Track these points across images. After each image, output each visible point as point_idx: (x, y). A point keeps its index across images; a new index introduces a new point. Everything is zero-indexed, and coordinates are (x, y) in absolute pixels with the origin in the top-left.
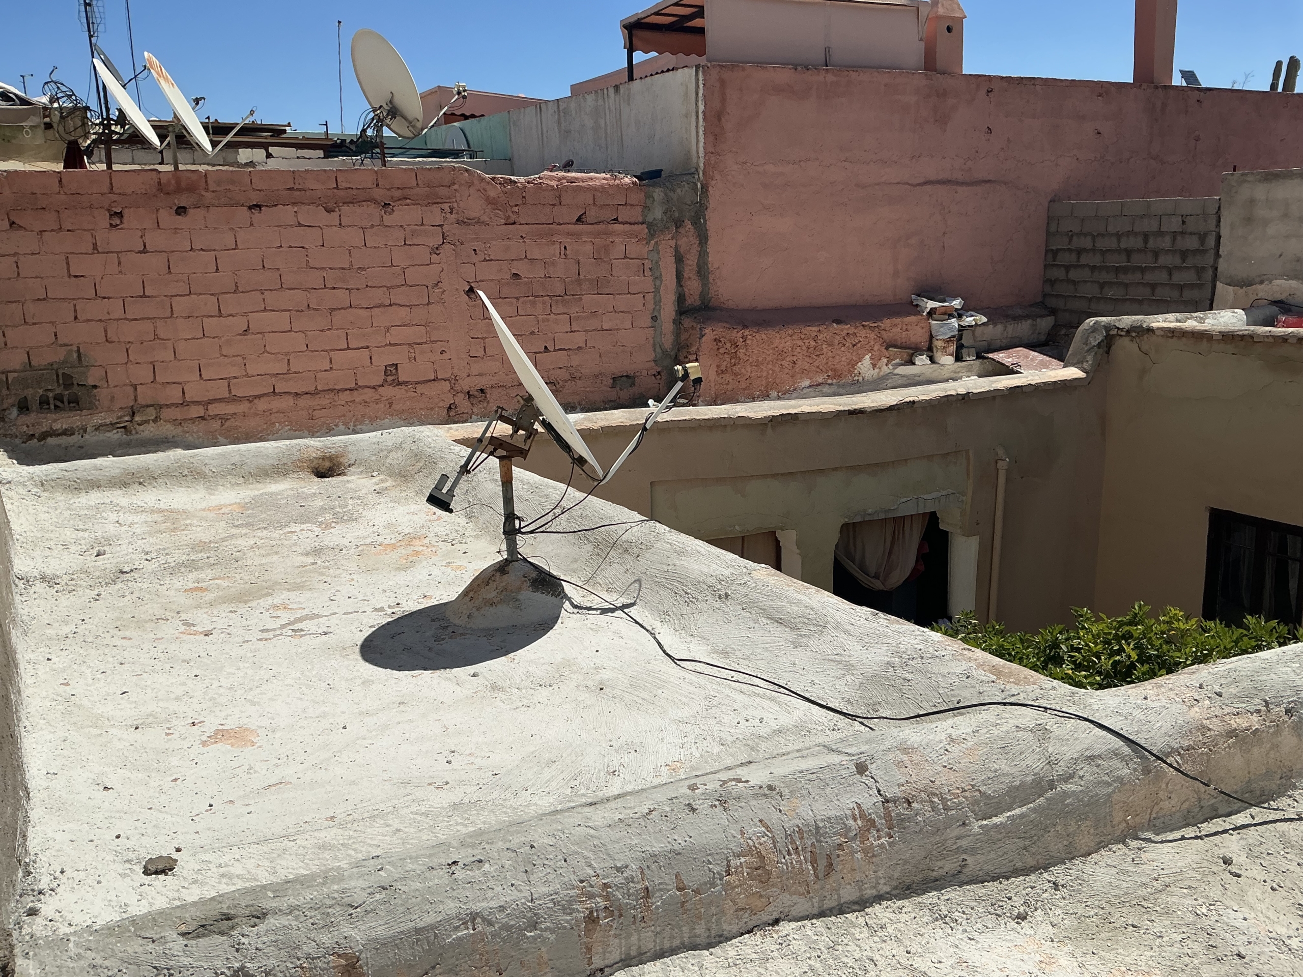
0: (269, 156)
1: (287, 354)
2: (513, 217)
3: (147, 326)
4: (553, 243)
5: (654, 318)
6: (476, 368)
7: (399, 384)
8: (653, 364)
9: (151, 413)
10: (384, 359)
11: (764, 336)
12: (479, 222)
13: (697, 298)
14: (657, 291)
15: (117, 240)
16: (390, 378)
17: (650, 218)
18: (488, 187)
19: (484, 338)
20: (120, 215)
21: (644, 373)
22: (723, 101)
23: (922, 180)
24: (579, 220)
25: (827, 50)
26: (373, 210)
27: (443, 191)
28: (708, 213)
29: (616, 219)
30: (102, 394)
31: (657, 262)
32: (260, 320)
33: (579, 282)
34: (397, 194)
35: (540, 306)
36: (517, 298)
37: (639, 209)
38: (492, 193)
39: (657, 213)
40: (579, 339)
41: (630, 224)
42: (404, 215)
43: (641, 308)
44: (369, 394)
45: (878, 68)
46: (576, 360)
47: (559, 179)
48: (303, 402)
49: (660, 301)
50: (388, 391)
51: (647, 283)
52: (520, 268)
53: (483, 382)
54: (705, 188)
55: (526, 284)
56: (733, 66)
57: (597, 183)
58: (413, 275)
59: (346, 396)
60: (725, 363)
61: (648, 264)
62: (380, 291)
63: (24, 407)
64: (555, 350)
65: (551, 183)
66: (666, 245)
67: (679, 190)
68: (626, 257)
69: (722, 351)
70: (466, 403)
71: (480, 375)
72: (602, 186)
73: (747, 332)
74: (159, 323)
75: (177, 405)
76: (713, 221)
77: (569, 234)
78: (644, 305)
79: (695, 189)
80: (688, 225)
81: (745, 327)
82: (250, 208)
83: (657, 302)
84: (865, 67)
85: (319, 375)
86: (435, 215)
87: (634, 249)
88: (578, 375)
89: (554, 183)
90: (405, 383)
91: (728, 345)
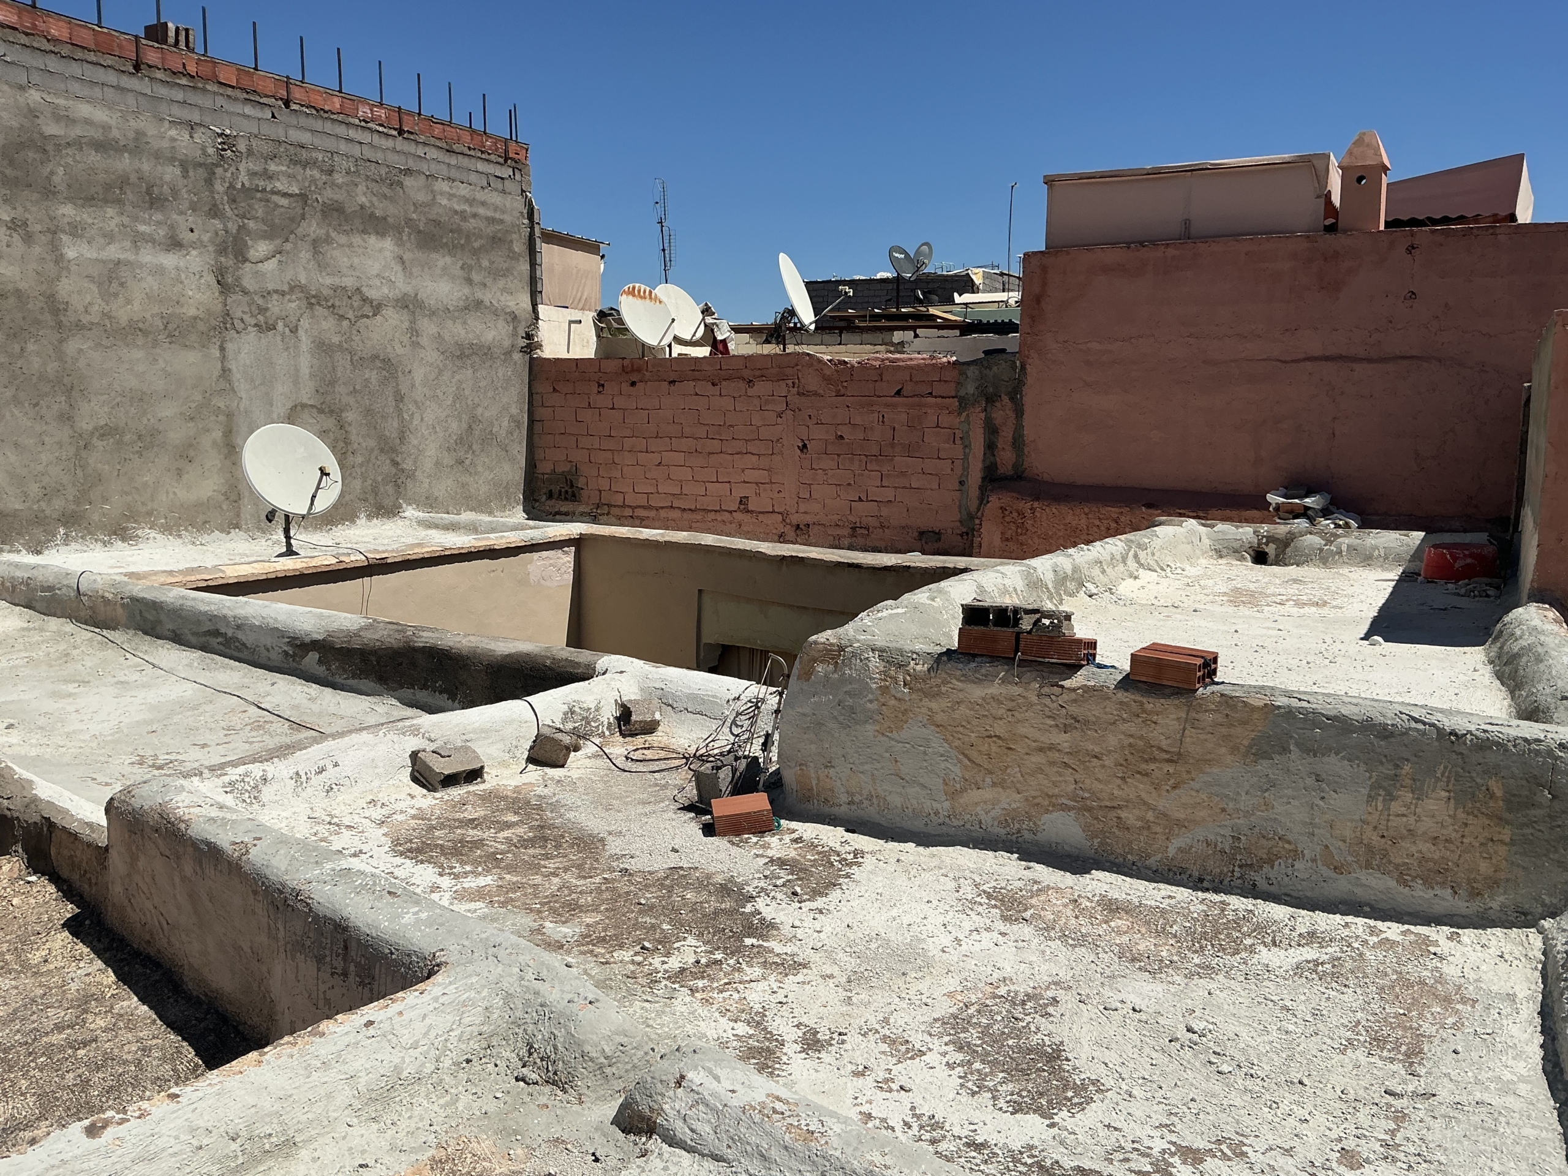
0: (916, 336)
1: (681, 481)
2: (843, 391)
3: (609, 455)
4: (873, 412)
5: (961, 483)
6: (803, 507)
7: (748, 511)
8: (958, 524)
9: (606, 509)
10: (739, 492)
11: (1054, 510)
12: (816, 394)
13: (1010, 468)
14: (966, 458)
15: (601, 401)
16: (742, 507)
17: (962, 393)
18: (824, 367)
19: (810, 485)
20: (603, 385)
21: (950, 531)
22: (1044, 284)
23: (1303, 356)
24: (898, 393)
25: (1187, 223)
26: (742, 385)
27: (789, 371)
28: (1025, 389)
29: (931, 393)
30: (585, 494)
31: (967, 432)
32: (667, 457)
33: (892, 445)
34: (758, 373)
35: (857, 463)
36: (839, 455)
37: (953, 385)
38: (827, 372)
39: (970, 388)
40: (889, 494)
41: (943, 397)
42: (761, 388)
43: (949, 471)
44: (726, 516)
45: (1236, 235)
46: (885, 511)
47: (883, 360)
48: (686, 515)
49: (968, 467)
50: (739, 516)
51: (958, 451)
52: (843, 431)
53: (809, 519)
54: (1023, 367)
55: (848, 444)
56: (1057, 252)
57: (915, 363)
58: (765, 433)
59: (712, 516)
60: (1010, 532)
61: (959, 434)
62: (741, 442)
63: (550, 496)
64: (867, 501)
65: (874, 363)
66: (977, 417)
67: (995, 368)
68: (938, 426)
69: (1008, 519)
70: (793, 534)
71: (805, 513)
72: (918, 365)
73: (1036, 504)
74: (616, 453)
75: (618, 506)
76: (1029, 397)
77: (887, 405)
78: (952, 470)
79: (1014, 367)
80: (1006, 399)
81: (1037, 499)
82: (670, 382)
83: (966, 468)
84: (1219, 236)
85: (699, 498)
86: (782, 389)
87: (946, 420)
88: (886, 524)
89: (877, 364)
90: (752, 512)
91: (1015, 515)
